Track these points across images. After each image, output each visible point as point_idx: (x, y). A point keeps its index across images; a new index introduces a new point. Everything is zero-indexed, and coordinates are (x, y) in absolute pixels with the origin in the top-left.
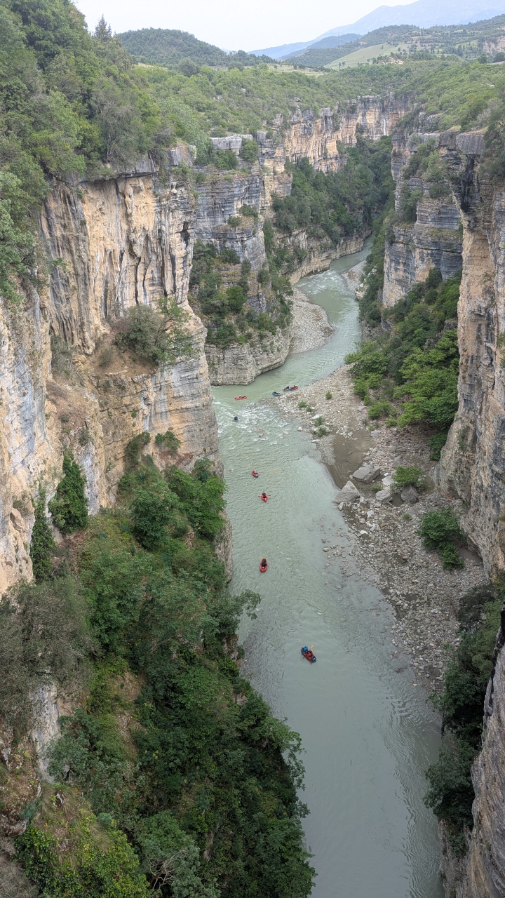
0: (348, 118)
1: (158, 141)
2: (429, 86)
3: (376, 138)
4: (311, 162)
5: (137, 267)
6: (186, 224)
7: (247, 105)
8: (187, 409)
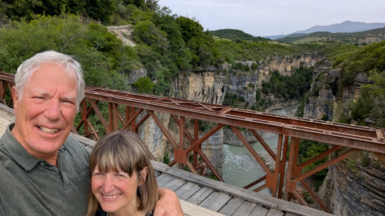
0: (297, 59)
1: (218, 62)
2: (332, 52)
3: (309, 66)
4: (280, 72)
5: (204, 98)
6: (223, 87)
7: (257, 53)
8: (213, 149)
